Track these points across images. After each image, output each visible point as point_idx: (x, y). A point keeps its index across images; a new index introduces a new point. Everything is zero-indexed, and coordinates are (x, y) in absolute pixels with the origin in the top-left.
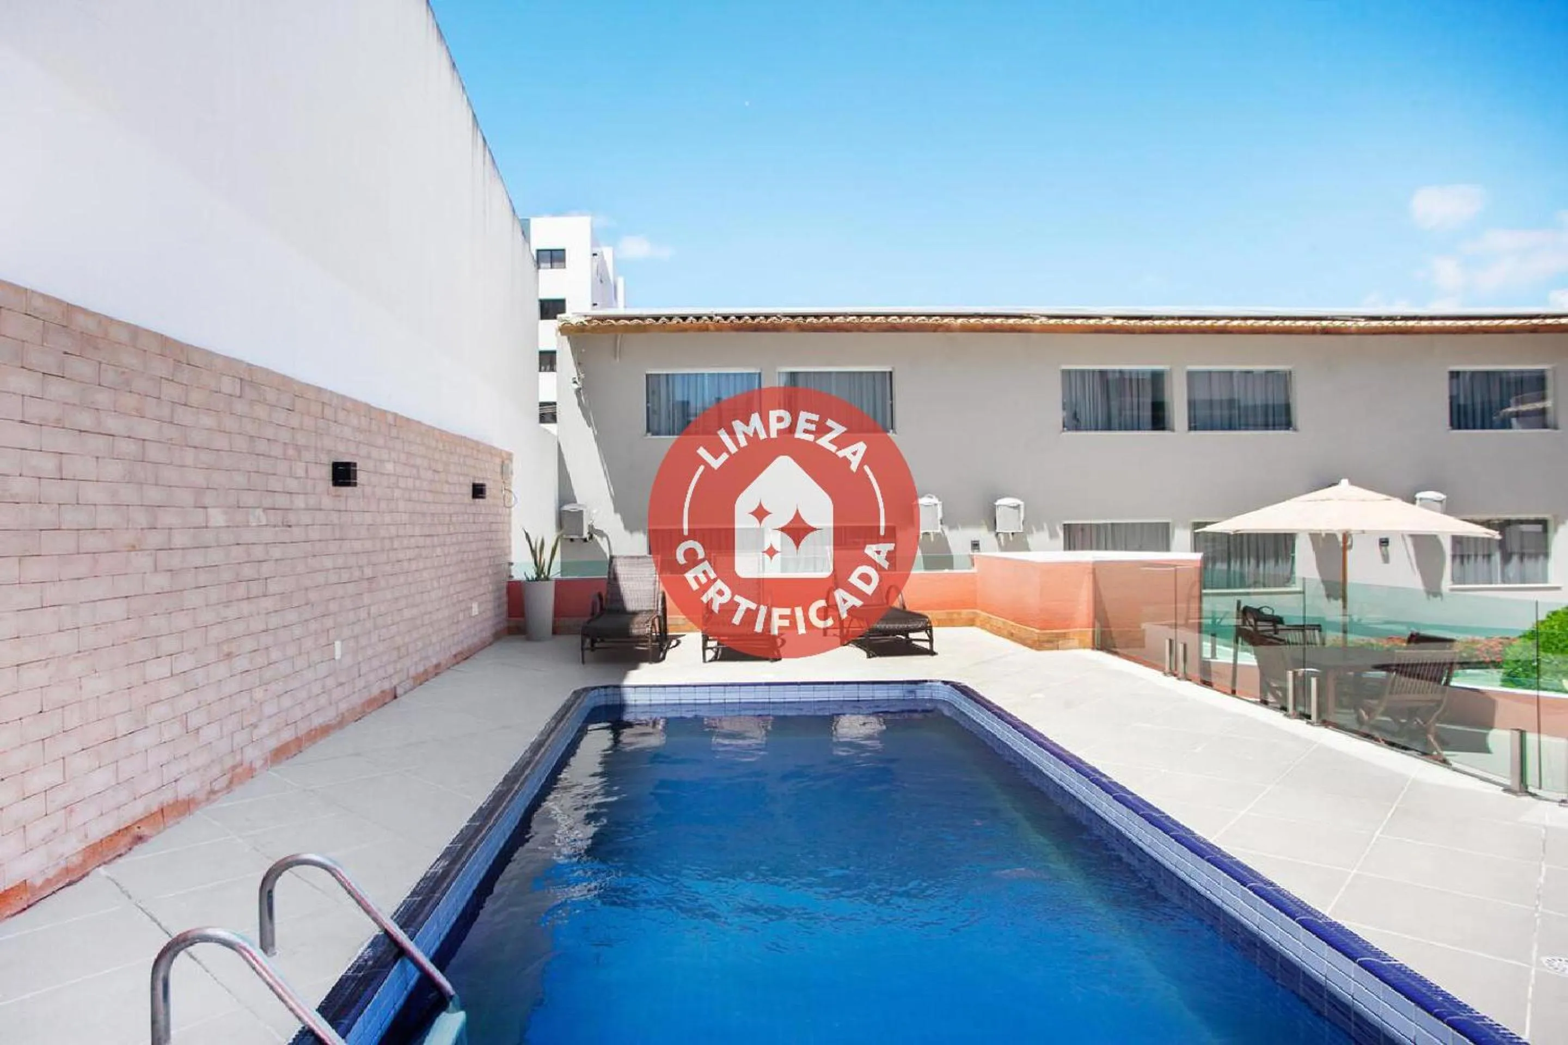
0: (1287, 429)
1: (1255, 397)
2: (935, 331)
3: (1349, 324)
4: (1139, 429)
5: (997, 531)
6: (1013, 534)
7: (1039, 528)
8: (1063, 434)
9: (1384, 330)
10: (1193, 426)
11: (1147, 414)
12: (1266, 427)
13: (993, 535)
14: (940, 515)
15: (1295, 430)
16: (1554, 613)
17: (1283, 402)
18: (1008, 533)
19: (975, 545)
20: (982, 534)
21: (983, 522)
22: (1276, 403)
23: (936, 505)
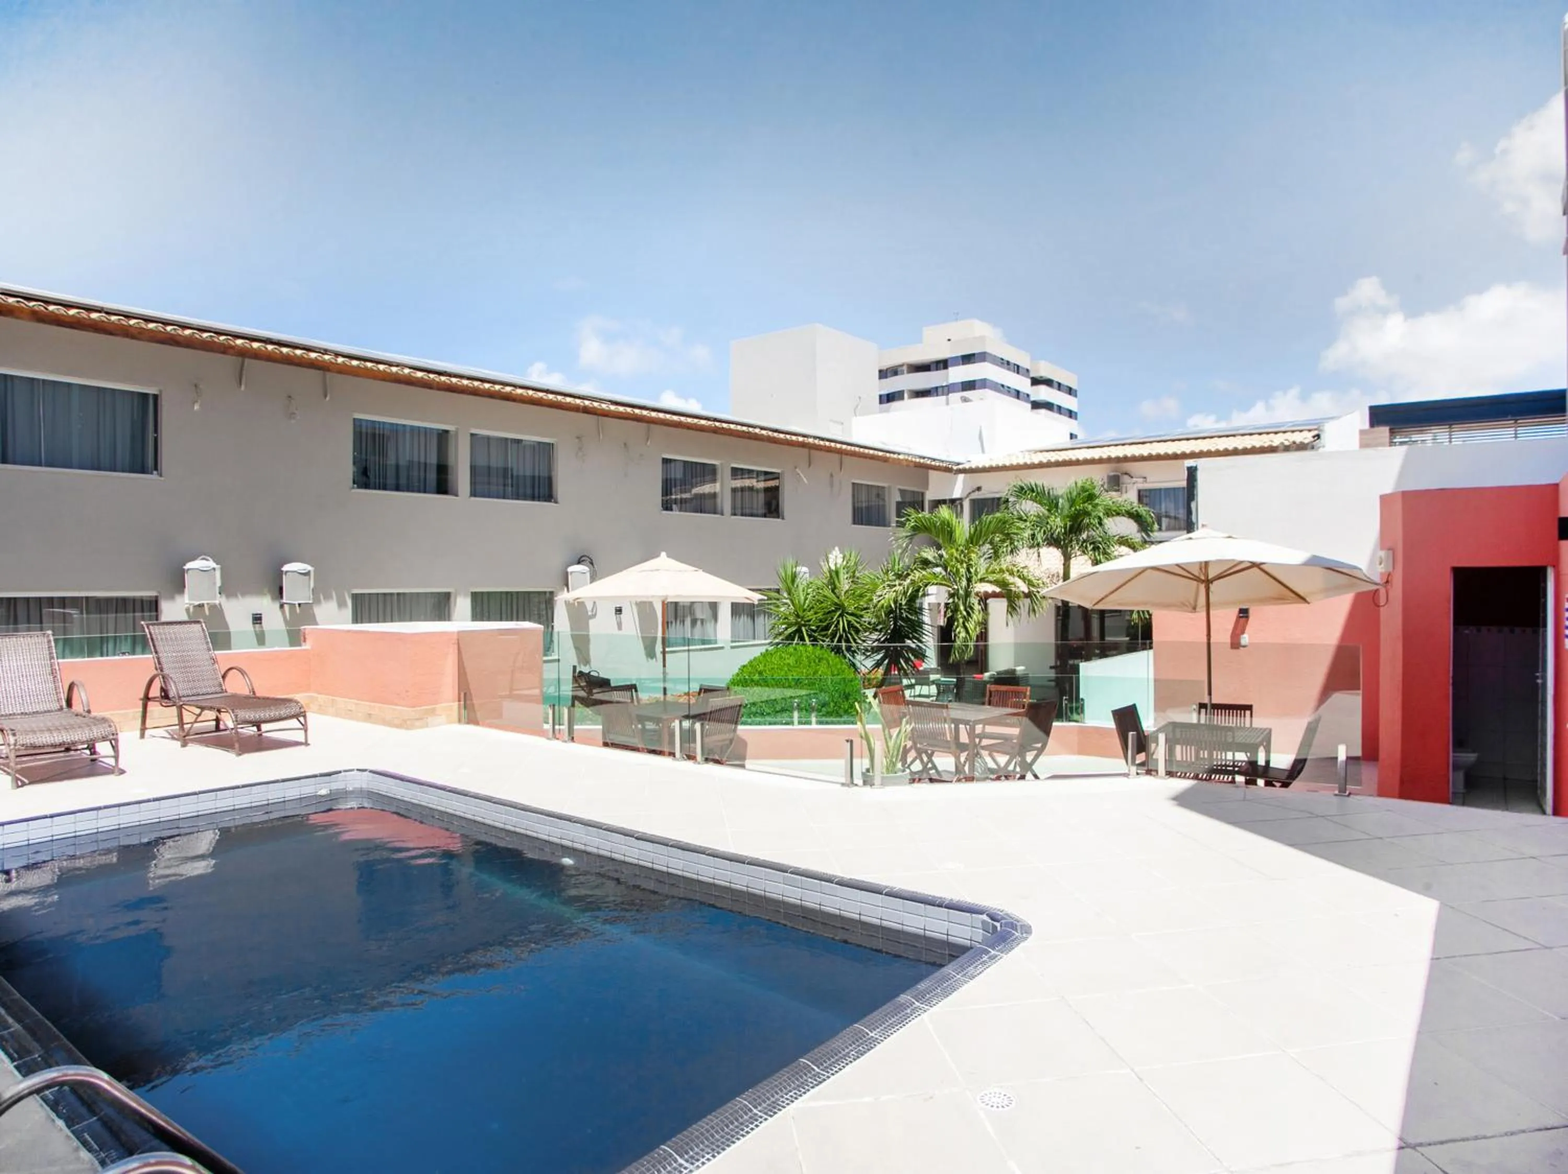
0: (550, 501)
1: (525, 468)
2: (224, 353)
3: (596, 404)
4: (425, 492)
5: (284, 601)
6: (299, 605)
7: (328, 597)
8: (354, 491)
9: (620, 415)
10: (474, 494)
11: (432, 476)
12: (533, 498)
13: (277, 605)
14: (219, 583)
15: (556, 502)
16: (744, 666)
17: (546, 475)
18: (294, 604)
19: (257, 619)
20: (265, 604)
21: (266, 590)
22: (541, 474)
23: (214, 569)
